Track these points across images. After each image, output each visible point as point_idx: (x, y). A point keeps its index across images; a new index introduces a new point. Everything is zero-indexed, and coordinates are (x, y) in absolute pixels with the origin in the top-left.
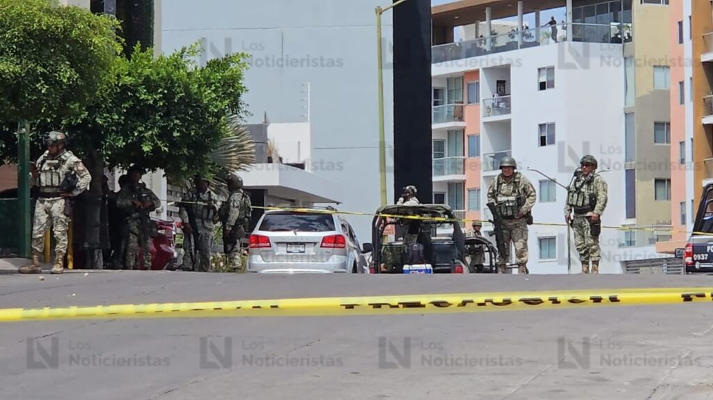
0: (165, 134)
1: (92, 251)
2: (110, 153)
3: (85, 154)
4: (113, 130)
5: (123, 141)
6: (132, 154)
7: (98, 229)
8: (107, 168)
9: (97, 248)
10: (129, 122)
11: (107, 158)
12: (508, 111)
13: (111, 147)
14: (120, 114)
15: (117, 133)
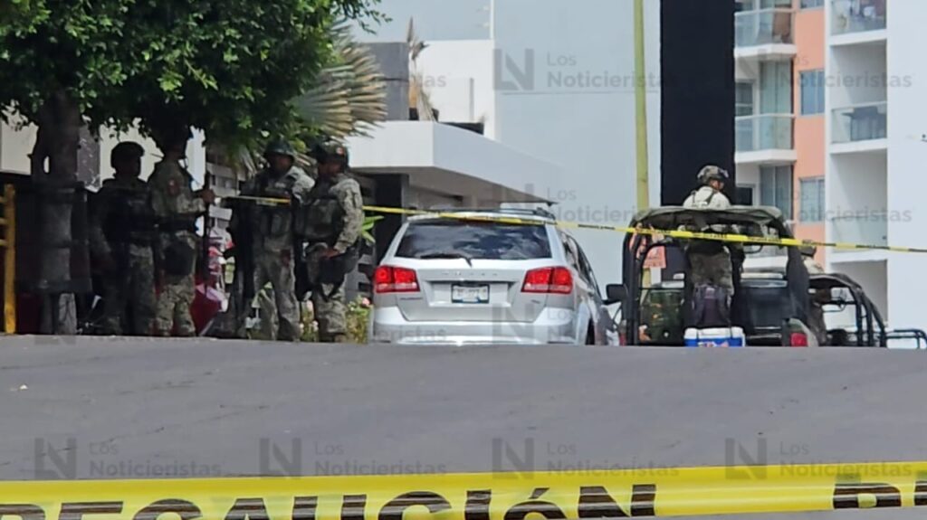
0: (208, 57)
1: (55, 298)
2: (94, 94)
3: (42, 96)
4: (100, 49)
5: (123, 72)
6: (139, 99)
7: (67, 252)
8: (86, 127)
9: (63, 292)
10: (134, 33)
11: (89, 106)
12: (882, 24)
13: (98, 84)
14: (114, 15)
15: (109, 54)
